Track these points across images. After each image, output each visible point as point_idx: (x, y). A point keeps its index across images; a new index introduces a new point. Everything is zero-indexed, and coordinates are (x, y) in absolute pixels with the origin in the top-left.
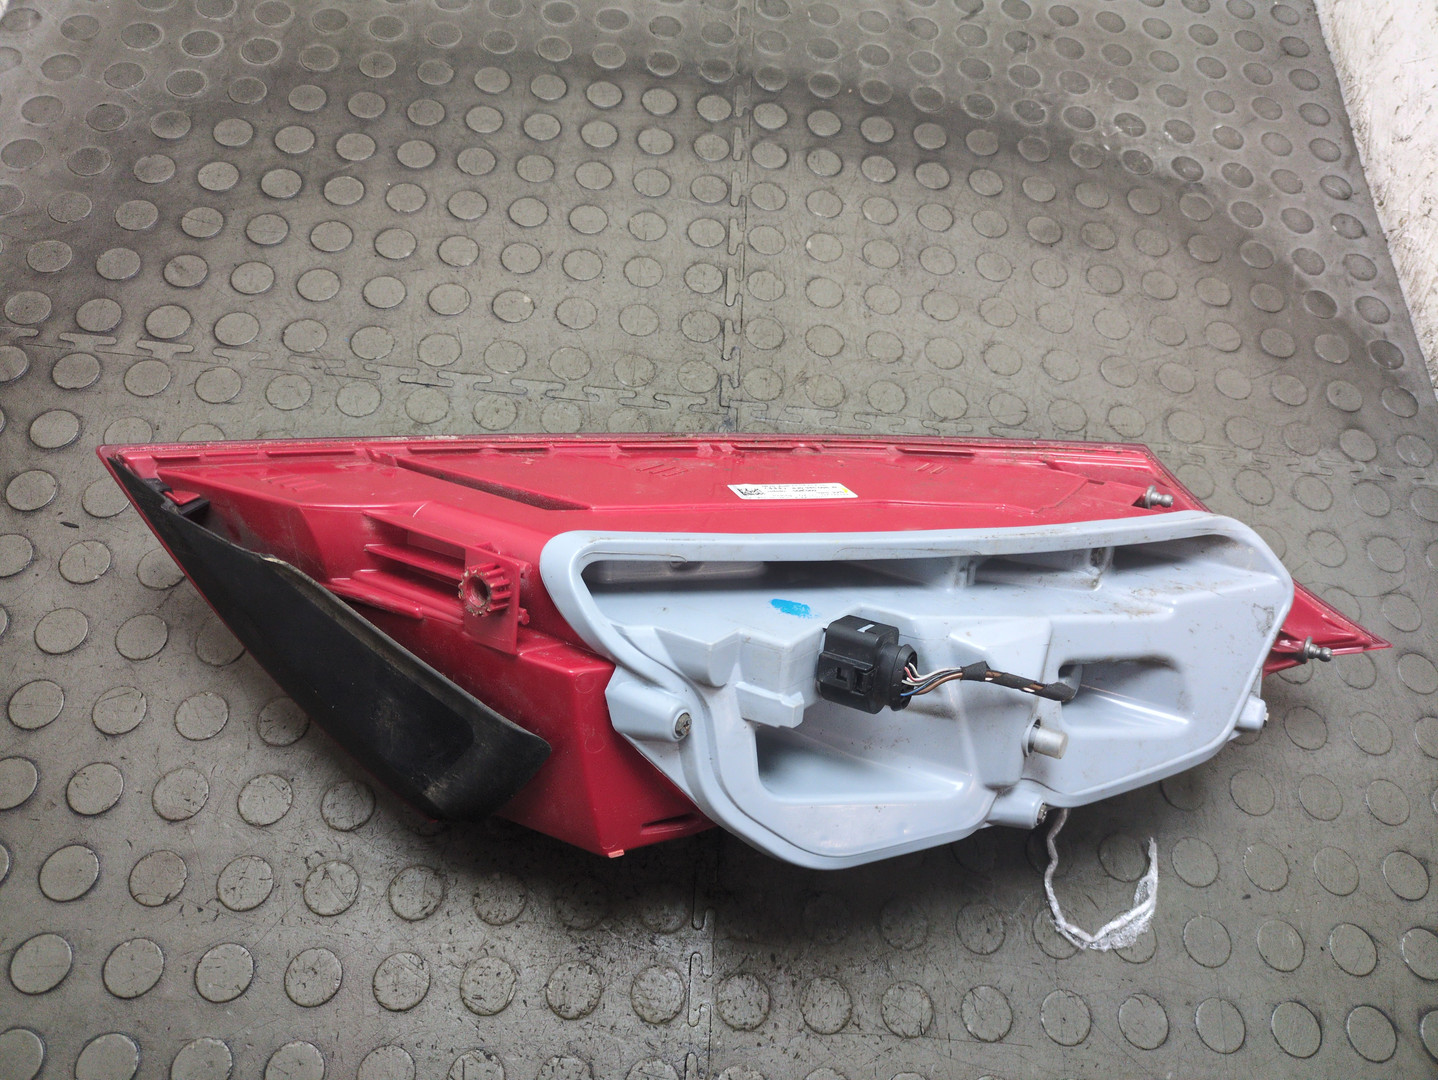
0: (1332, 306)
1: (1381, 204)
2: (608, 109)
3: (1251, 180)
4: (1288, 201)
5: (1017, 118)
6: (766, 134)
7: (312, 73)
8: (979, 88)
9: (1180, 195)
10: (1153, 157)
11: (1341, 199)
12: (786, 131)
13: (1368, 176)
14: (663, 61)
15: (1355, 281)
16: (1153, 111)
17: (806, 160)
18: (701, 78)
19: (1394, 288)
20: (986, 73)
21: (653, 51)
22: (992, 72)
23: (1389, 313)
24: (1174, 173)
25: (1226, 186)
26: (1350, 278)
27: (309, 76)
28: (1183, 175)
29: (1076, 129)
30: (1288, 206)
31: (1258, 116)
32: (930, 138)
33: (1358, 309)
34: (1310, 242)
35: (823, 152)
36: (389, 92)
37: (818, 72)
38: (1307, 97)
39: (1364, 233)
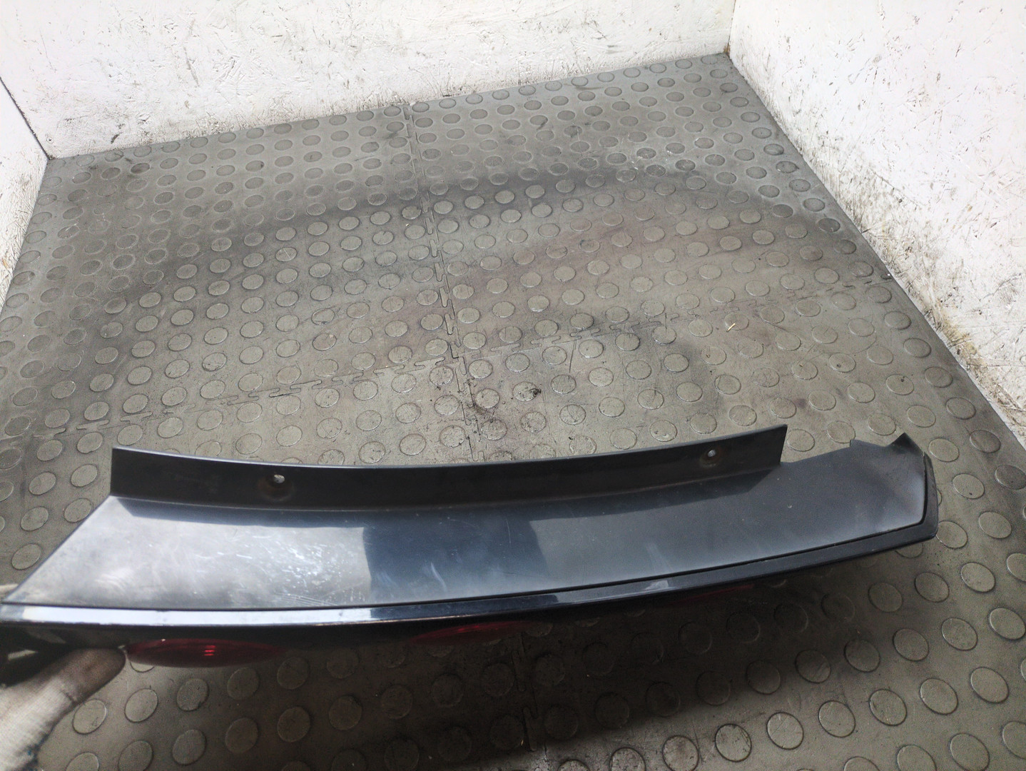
0: (789, 210)
1: (801, 149)
2: (353, 230)
3: (724, 160)
4: (749, 165)
5: (582, 169)
6: (443, 217)
7: (186, 258)
8: (556, 160)
9: (684, 179)
10: (664, 166)
11: (778, 154)
12: (454, 212)
13: (790, 138)
14: (377, 198)
15: (799, 193)
16: (658, 143)
17: (469, 223)
18: (401, 200)
19: (822, 190)
20: (558, 152)
21: (371, 195)
22: (561, 151)
23: (824, 204)
24: (678, 170)
25: (710, 167)
26: (795, 192)
27: (185, 261)
28: (684, 169)
29: (616, 165)
30: (749, 167)
31: (719, 128)
32: (535, 192)
33: (805, 207)
34: (767, 181)
35: (478, 217)
36: (231, 256)
37: (464, 178)
38: (743, 110)
39: (797, 168)
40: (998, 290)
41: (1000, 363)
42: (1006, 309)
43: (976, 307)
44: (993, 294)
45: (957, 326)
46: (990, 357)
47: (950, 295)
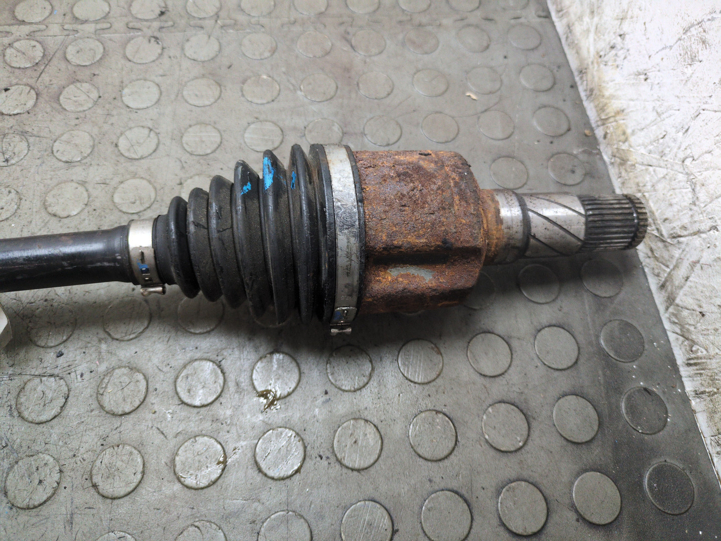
40: (680, 39)
41: (654, 162)
42: (683, 73)
43: (641, 68)
44: (671, 47)
45: (612, 97)
46: (643, 151)
47: (612, 47)
